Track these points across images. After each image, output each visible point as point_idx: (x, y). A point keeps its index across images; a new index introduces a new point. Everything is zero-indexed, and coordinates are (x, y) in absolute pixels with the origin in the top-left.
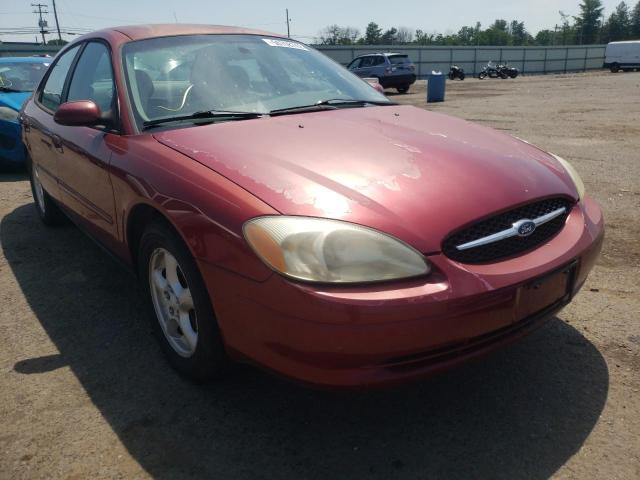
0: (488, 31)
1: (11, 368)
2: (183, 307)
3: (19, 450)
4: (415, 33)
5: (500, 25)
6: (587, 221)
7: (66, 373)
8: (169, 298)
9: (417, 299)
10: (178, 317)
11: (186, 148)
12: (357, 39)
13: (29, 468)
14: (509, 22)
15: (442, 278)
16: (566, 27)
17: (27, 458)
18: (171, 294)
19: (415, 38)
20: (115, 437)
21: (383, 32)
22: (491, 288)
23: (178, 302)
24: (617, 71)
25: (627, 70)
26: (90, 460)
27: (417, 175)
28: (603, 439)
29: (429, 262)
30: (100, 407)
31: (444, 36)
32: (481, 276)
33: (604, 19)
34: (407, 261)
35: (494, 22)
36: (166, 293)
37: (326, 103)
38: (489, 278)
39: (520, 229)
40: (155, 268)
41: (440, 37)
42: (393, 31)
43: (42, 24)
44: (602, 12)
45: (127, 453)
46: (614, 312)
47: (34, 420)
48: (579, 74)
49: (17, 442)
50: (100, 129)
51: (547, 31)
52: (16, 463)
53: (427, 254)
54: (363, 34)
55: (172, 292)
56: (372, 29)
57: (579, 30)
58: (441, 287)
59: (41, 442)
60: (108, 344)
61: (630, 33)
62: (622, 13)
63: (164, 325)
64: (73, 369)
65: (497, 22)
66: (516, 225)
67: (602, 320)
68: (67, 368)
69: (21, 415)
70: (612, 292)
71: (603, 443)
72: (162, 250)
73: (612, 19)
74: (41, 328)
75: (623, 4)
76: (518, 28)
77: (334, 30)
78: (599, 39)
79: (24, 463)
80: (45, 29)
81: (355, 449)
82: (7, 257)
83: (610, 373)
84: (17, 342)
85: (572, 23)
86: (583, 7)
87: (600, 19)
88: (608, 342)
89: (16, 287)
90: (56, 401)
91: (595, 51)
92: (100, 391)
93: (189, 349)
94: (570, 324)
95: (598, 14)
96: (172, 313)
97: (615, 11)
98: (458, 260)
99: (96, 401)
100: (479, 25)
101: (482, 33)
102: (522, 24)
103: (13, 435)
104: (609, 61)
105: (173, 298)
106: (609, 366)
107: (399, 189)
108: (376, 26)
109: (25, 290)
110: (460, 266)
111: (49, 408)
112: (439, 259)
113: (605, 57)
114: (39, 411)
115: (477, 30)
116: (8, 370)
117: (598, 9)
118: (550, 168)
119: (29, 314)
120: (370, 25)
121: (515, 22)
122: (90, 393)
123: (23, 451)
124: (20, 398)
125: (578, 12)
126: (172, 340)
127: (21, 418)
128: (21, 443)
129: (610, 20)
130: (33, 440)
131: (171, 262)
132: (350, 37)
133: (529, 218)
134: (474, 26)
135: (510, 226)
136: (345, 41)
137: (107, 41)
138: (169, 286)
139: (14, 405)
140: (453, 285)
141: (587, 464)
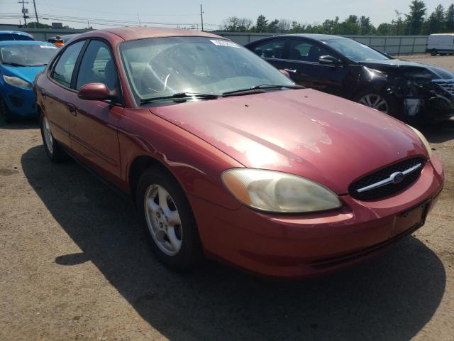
0: (344, 23)
1: (53, 260)
2: (171, 223)
3: (70, 314)
4: (292, 24)
5: (353, 19)
6: (435, 172)
7: (90, 264)
8: (159, 217)
9: (335, 224)
10: (167, 229)
11: (175, 120)
12: (250, 27)
13: (79, 324)
14: (359, 17)
15: (349, 211)
16: (400, 22)
17: (77, 318)
18: (161, 215)
19: (291, 27)
20: (131, 306)
21: (269, 23)
22: (379, 217)
23: (167, 220)
24: (435, 55)
25: (442, 55)
26: (117, 321)
27: (329, 142)
28: (444, 313)
29: (341, 200)
30: (116, 287)
31: (312, 26)
32: (373, 209)
33: (426, 17)
34: (327, 199)
35: (348, 17)
36: (157, 213)
37: (257, 88)
38: (377, 210)
39: (395, 178)
40: (150, 196)
41: (309, 27)
42: (276, 22)
43: (24, 11)
44: (426, 12)
45: (140, 316)
46: (445, 231)
47: (76, 294)
48: (409, 57)
49: (68, 308)
50: (107, 102)
51: (386, 24)
52: (70, 321)
53: (340, 195)
54: (255, 24)
55: (163, 213)
56: (261, 20)
57: (409, 24)
58: (350, 216)
59: (84, 308)
60: (113, 245)
61: (445, 27)
62: (439, 13)
63: (154, 234)
64: (93, 262)
65: (351, 17)
66: (393, 176)
67: (438, 236)
68: (90, 261)
69: (67, 291)
70: (443, 217)
71: (443, 315)
72: (157, 186)
73: (432, 17)
74: (66, 234)
75: (440, 6)
76: (365, 21)
77: (234, 20)
78: (422, 31)
79: (75, 321)
80: (27, 15)
81: (286, 316)
82: (31, 184)
83: (446, 270)
84: (52, 243)
85: (404, 19)
86: (412, 7)
87: (424, 16)
88: (442, 251)
89: (42, 205)
90: (87, 282)
91: (420, 40)
92: (115, 276)
93: (173, 250)
94: (416, 237)
95: (423, 13)
96: (162, 227)
97: (435, 11)
98: (358, 199)
99: (113, 283)
100: (337, 19)
101: (340, 24)
102: (368, 19)
103: (64, 304)
104: (430, 47)
105: (163, 216)
106: (445, 266)
107: (319, 151)
108: (264, 18)
109: (49, 208)
110: (360, 203)
111: (84, 286)
112: (347, 198)
113: (427, 45)
114: (78, 289)
115: (336, 22)
116: (51, 261)
117: (423, 9)
118: (411, 137)
119: (56, 224)
120: (260, 17)
121: (363, 17)
122: (108, 278)
123: (73, 314)
124: (63, 280)
125: (409, 11)
126: (160, 244)
127: (67, 293)
128: (71, 309)
129: (431, 17)
130: (78, 307)
131: (163, 194)
132: (246, 25)
133: (400, 171)
134: (334, 19)
135: (389, 177)
136: (242, 29)
137: (107, 40)
138: (161, 209)
139: (61, 284)
140: (357, 215)
141: (434, 328)
